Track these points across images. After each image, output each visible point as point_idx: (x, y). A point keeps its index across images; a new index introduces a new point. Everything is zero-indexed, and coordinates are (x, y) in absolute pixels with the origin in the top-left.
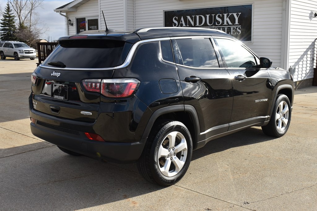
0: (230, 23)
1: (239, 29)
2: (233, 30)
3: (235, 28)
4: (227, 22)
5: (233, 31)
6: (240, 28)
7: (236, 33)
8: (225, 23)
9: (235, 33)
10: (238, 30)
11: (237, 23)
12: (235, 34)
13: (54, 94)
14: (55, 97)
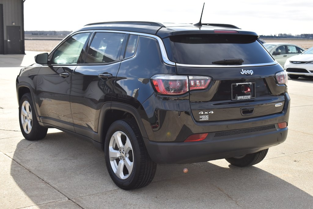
13: (237, 95)
14: (239, 98)
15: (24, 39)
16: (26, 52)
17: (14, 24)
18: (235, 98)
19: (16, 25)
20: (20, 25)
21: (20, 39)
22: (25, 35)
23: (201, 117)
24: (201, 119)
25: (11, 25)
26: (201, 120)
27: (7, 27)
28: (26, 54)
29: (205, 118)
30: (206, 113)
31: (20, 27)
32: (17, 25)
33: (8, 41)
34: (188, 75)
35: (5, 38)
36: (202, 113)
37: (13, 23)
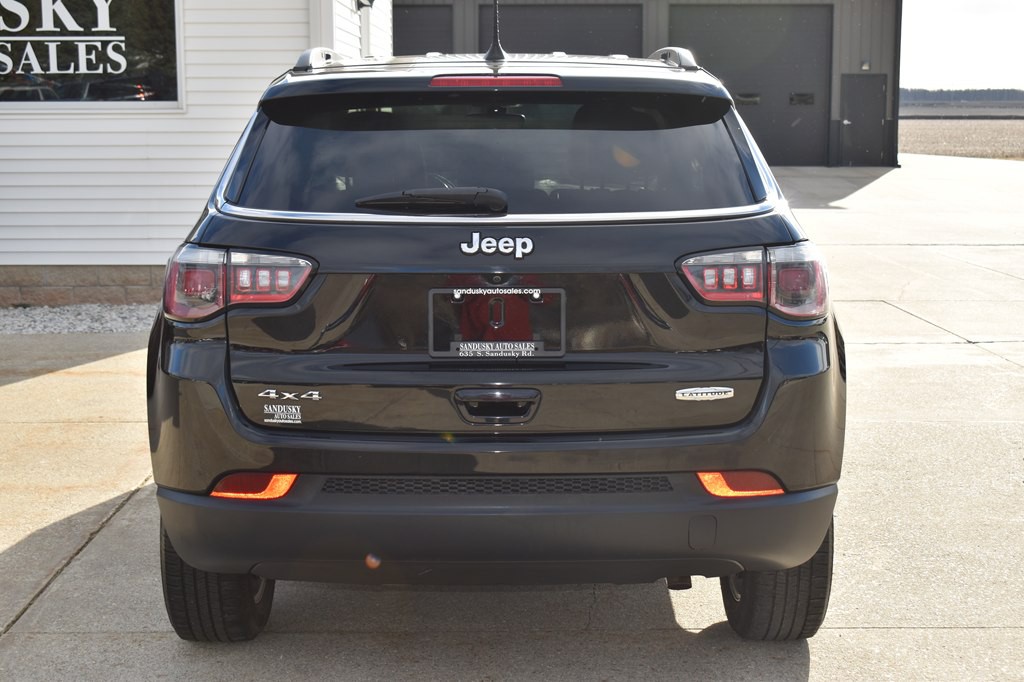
0: (71, 24)
1: (117, 49)
2: (89, 52)
3: (95, 48)
4: (57, 21)
5: (89, 61)
6: (123, 45)
7: (105, 69)
8: (48, 24)
9: (97, 68)
10: (112, 54)
11: (104, 22)
12: (100, 71)
13: (457, 336)
14: (469, 349)
15: (896, 118)
16: (901, 158)
17: (865, 67)
18: (447, 348)
19: (873, 72)
20: (888, 70)
21: (885, 118)
22: (902, 101)
23: (268, 409)
24: (272, 416)
25: (855, 71)
26: (271, 421)
27: (844, 77)
28: (899, 166)
29: (286, 414)
30: (288, 395)
31: (886, 76)
32: (875, 71)
33: (846, 122)
34: (228, 249)
35: (835, 115)
36: (273, 395)
37: (862, 64)
